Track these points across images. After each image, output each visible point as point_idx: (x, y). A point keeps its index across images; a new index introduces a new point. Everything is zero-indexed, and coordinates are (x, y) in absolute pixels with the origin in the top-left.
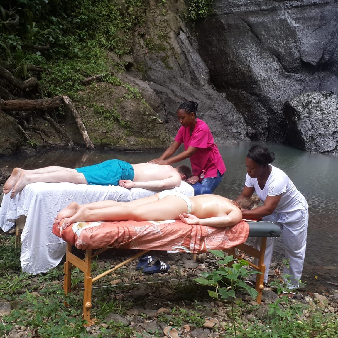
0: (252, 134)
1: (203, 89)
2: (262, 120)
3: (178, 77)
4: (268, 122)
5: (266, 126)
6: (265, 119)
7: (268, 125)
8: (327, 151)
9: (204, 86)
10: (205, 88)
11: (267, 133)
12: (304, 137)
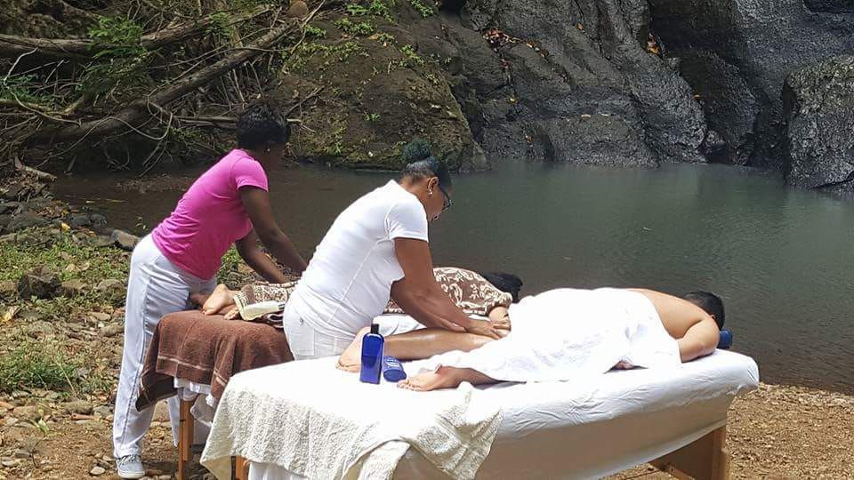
0: (714, 147)
1: (619, 49)
2: (741, 118)
3: (564, 24)
4: (755, 124)
5: (750, 131)
6: (749, 114)
7: (754, 130)
8: (828, 185)
9: (622, 42)
10: (623, 47)
11: (750, 147)
12: (794, 155)
